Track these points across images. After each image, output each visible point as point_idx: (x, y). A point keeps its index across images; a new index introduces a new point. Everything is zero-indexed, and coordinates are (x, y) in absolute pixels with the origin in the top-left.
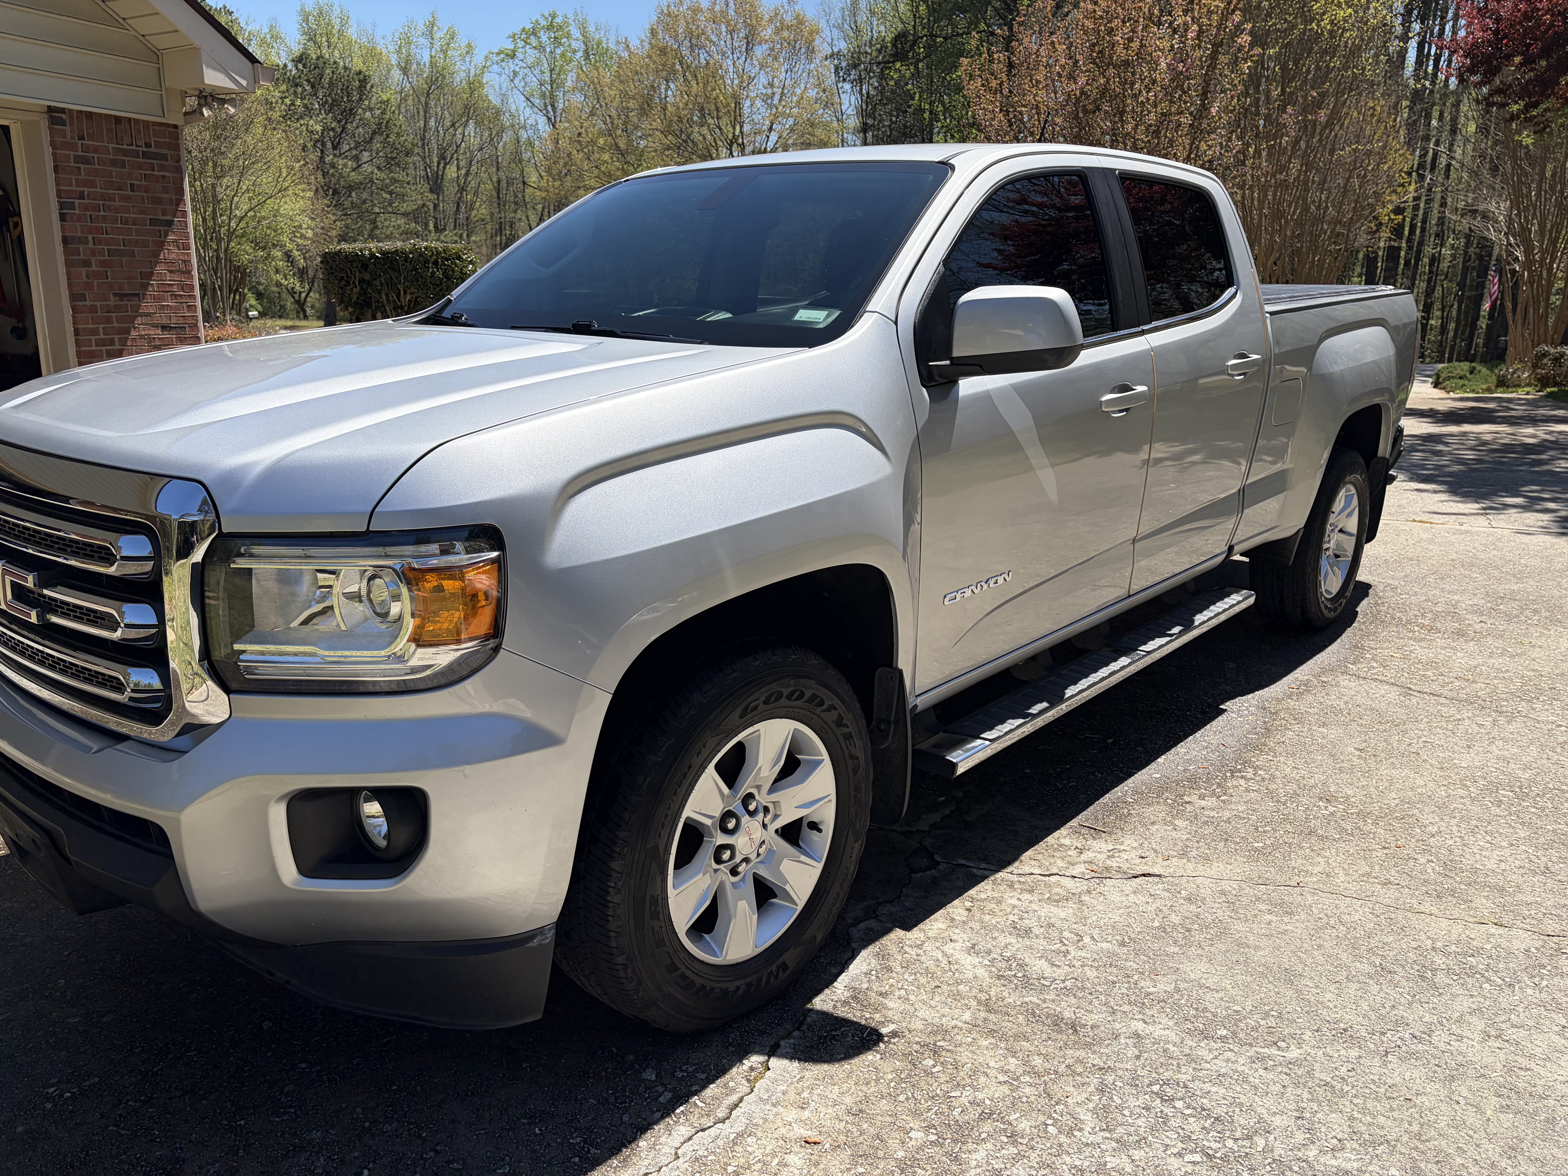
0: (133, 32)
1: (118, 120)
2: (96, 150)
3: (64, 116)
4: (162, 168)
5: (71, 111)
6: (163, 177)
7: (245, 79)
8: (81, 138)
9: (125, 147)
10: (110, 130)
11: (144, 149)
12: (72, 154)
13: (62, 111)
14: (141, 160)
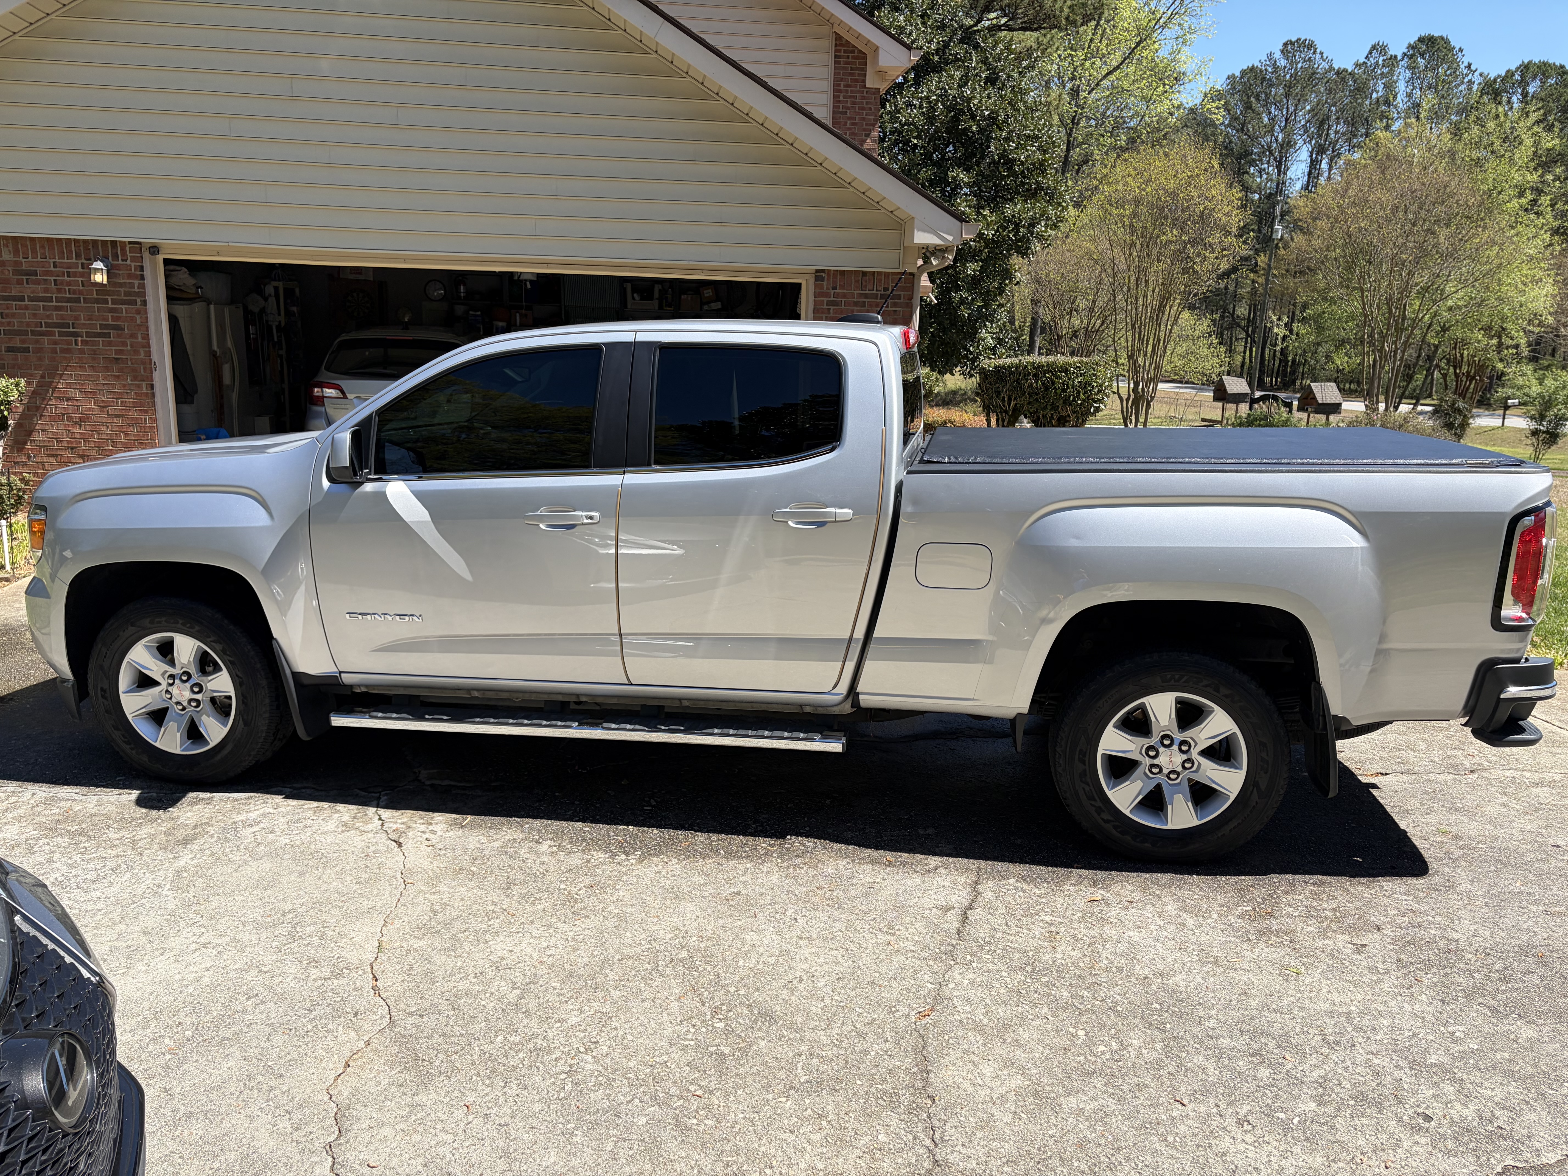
0: (883, 211)
1: (864, 274)
2: (844, 296)
3: (823, 275)
4: (895, 305)
5: (829, 271)
6: (895, 311)
7: (951, 235)
8: (834, 288)
9: (867, 292)
10: (857, 281)
11: (882, 292)
12: (825, 300)
13: (823, 271)
14: (879, 300)
